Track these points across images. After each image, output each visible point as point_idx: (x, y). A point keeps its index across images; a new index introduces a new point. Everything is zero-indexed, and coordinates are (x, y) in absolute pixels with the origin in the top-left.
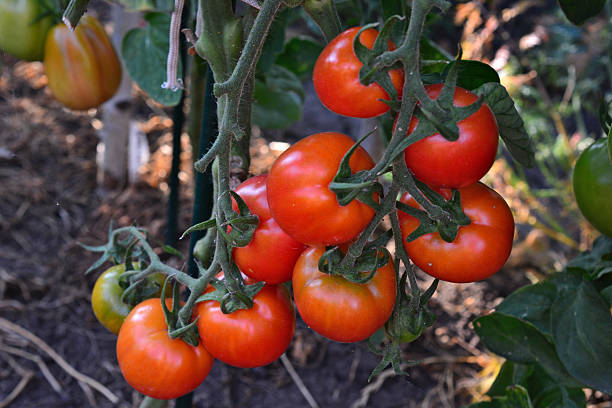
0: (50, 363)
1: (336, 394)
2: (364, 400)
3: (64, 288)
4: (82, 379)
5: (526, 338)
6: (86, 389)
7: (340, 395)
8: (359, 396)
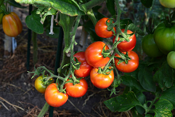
0: (4, 102)
1: (78, 103)
2: (85, 103)
3: (3, 83)
4: (13, 106)
5: (132, 81)
6: (15, 108)
7: (79, 102)
8: (84, 102)
